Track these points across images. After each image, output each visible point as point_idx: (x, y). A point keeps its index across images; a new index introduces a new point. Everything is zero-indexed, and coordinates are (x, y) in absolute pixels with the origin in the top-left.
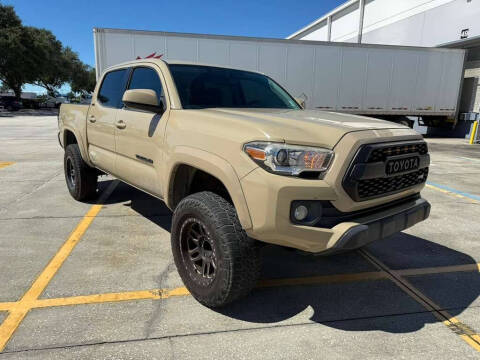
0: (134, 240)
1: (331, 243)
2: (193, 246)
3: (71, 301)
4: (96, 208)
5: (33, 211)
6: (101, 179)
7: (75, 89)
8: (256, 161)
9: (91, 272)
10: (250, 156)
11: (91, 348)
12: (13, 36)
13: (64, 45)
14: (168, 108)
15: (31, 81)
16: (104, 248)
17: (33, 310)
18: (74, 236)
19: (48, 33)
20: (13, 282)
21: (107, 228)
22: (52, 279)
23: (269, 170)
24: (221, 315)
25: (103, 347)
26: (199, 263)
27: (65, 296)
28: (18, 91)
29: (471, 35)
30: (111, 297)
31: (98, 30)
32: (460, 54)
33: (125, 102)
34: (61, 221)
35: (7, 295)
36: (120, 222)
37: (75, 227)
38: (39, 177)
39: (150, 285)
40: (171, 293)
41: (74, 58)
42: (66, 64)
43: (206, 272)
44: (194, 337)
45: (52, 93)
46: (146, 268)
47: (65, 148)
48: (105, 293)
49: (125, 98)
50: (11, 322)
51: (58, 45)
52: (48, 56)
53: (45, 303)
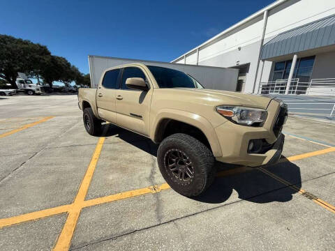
0: (128, 156)
1: (265, 162)
2: (172, 162)
3: (105, 199)
4: (102, 139)
5: (69, 142)
6: (103, 123)
7: (77, 84)
8: (226, 117)
9: (111, 178)
10: (221, 114)
11: (129, 237)
12: (47, 59)
13: (72, 65)
14: (152, 88)
15: (57, 80)
16: (114, 162)
17: (84, 210)
18: (96, 155)
19: (64, 59)
20: (66, 189)
21: (111, 150)
22: (90, 185)
23: (235, 122)
24: (193, 201)
25: (136, 235)
26: (176, 172)
27: (101, 196)
28: (51, 85)
29: (240, 63)
30: (127, 194)
31: (90, 56)
32: (237, 71)
33: (128, 85)
34: (86, 147)
35: (64, 199)
36: (117, 146)
37: (94, 150)
38: (68, 124)
39: (147, 183)
40: (161, 188)
41: (77, 70)
42: (73, 73)
43: (181, 177)
44: (187, 219)
45: (67, 85)
46: (140, 173)
47: (84, 110)
48: (124, 192)
49: (127, 83)
50: (71, 222)
51: (69, 64)
52: (64, 69)
53: (90, 203)
